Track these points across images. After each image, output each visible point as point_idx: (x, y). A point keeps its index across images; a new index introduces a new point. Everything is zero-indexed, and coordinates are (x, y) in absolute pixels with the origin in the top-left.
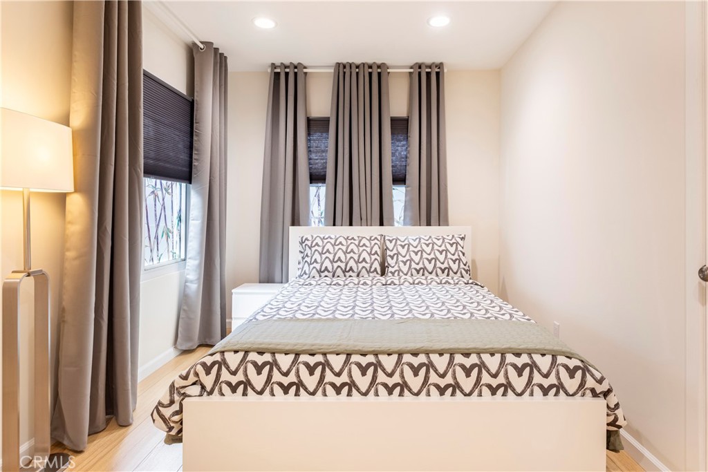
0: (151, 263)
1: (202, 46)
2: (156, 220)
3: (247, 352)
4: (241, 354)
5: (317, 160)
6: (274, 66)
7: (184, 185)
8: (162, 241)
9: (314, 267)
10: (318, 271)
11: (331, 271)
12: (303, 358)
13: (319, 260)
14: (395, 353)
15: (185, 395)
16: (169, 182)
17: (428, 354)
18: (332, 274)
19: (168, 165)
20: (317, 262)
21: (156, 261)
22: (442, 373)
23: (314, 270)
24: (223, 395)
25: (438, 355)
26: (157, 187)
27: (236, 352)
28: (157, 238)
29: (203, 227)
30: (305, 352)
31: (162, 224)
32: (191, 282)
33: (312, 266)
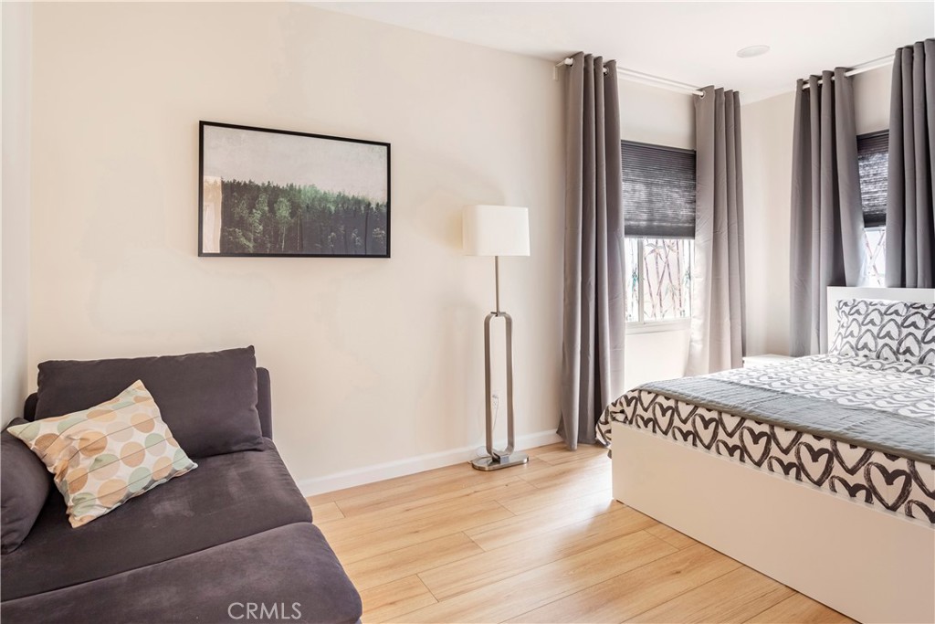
0: (653, 319)
1: (701, 94)
2: (658, 277)
3: (657, 395)
4: (652, 396)
5: (876, 192)
6: (802, 82)
7: (686, 241)
8: (667, 299)
9: (848, 342)
10: (852, 348)
11: (873, 349)
12: (701, 411)
13: (856, 334)
14: (794, 429)
15: (614, 419)
16: (673, 241)
17: (835, 441)
18: (875, 354)
19: (664, 224)
20: (853, 336)
21: (659, 317)
22: (850, 467)
23: (847, 345)
24: (639, 427)
25: (848, 446)
26: (659, 245)
27: (649, 393)
28: (660, 294)
29: (706, 286)
30: (703, 406)
31: (666, 281)
32: (696, 342)
33: (845, 340)
